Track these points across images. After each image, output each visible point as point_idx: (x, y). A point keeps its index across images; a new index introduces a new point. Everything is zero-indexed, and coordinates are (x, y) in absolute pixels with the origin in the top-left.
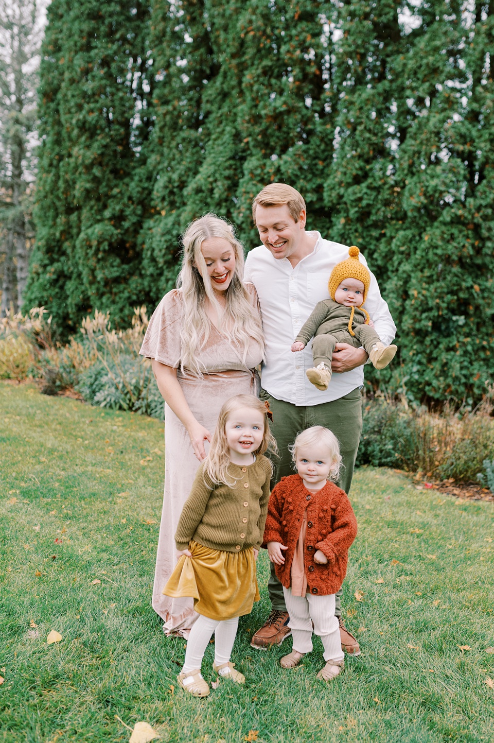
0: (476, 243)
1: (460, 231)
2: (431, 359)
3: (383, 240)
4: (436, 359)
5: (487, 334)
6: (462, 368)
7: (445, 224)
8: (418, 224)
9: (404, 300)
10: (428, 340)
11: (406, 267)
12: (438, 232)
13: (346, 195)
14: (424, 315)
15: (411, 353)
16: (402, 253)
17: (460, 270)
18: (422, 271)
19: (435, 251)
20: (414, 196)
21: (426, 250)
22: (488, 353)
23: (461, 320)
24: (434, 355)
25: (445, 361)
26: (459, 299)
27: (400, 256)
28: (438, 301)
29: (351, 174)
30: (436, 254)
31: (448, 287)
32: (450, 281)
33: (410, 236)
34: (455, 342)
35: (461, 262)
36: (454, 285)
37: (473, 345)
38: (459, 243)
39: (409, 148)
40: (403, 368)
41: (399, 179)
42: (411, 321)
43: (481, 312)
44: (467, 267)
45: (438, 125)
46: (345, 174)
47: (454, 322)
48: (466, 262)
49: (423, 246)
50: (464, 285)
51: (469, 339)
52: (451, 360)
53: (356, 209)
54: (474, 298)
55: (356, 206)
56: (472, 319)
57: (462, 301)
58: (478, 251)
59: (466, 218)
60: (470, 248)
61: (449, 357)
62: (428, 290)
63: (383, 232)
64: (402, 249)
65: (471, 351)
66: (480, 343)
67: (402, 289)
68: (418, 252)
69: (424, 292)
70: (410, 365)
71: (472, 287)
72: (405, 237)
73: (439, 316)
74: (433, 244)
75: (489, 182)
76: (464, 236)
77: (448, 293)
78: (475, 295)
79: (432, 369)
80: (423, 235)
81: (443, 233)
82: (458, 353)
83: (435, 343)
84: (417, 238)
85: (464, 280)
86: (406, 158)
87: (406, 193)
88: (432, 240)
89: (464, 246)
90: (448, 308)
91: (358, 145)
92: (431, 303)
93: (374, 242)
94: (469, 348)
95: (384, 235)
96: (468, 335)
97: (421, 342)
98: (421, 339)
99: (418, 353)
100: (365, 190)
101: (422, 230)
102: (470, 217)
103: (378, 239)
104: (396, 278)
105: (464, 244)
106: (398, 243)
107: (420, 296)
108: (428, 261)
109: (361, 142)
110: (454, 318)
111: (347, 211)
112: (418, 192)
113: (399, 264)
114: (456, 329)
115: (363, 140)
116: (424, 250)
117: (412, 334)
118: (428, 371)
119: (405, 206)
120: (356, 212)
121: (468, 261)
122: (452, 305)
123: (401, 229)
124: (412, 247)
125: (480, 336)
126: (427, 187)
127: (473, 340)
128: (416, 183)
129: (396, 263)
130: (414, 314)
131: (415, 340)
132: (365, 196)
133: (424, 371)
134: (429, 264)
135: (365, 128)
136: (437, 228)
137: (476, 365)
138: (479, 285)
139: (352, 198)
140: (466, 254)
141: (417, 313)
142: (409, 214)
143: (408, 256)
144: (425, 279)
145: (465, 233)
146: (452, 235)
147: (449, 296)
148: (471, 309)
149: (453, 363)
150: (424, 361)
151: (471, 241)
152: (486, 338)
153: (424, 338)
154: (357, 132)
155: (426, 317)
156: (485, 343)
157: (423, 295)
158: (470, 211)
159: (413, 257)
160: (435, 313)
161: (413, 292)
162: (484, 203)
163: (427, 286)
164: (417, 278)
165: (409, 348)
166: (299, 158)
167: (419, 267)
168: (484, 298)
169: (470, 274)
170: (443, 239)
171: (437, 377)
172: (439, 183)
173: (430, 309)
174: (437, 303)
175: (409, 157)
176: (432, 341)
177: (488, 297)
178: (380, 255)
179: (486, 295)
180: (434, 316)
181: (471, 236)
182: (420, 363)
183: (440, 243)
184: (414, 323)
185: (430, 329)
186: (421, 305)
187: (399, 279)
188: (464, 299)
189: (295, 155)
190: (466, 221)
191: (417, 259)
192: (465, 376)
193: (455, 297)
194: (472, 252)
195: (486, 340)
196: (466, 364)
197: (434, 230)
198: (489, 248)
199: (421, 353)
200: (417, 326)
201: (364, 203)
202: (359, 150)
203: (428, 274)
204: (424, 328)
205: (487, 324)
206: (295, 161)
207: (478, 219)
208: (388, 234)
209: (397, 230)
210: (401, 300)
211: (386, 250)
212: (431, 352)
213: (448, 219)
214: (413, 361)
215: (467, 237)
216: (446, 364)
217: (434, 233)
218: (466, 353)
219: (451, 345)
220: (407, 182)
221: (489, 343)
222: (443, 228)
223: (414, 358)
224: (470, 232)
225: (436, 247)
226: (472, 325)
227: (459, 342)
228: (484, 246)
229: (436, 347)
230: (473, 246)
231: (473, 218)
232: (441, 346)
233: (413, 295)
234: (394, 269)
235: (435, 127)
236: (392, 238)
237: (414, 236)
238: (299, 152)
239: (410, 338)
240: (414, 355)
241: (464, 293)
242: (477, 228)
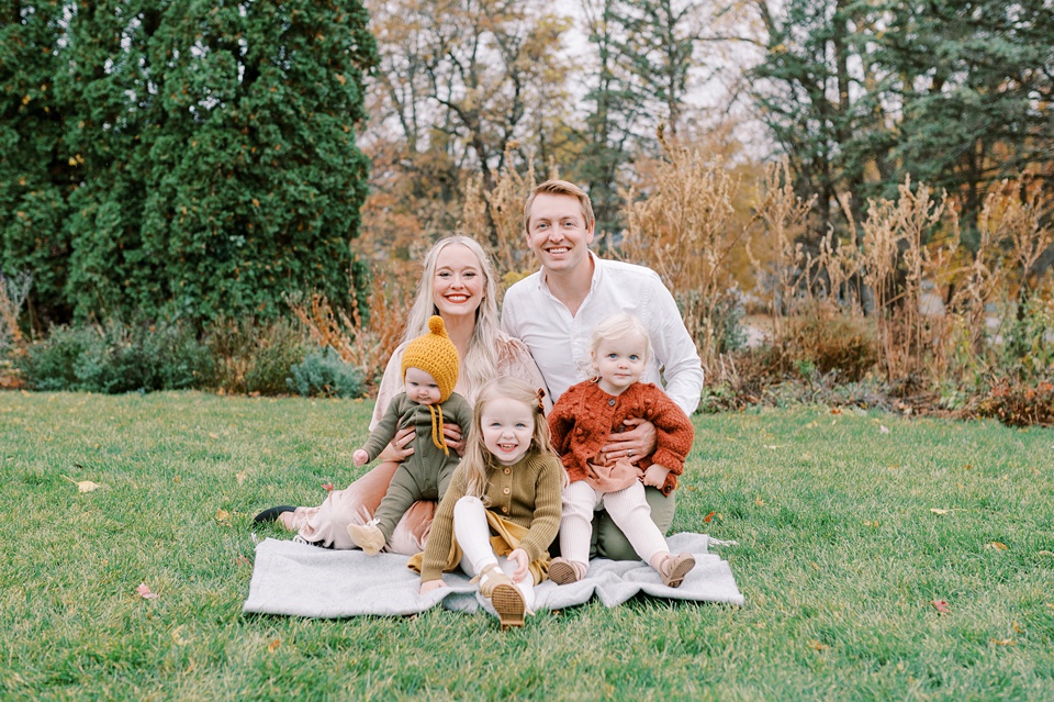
0: (254, 150)
1: (235, 136)
2: (207, 289)
3: (137, 148)
4: (212, 289)
5: (270, 257)
6: (244, 297)
7: (215, 126)
8: (181, 127)
9: (169, 221)
10: (201, 267)
11: (169, 179)
12: (208, 137)
13: (85, 91)
14: (196, 236)
15: (182, 284)
16: (164, 163)
17: (236, 181)
18: (190, 183)
19: (205, 159)
20: (177, 93)
21: (195, 158)
22: (273, 279)
23: (240, 241)
24: (211, 283)
25: (223, 289)
26: (236, 215)
27: (161, 167)
28: (211, 218)
29: (92, 65)
30: (207, 163)
31: (223, 202)
32: (225, 195)
33: (173, 143)
34: (235, 267)
35: (237, 172)
36: (230, 199)
37: (254, 270)
38: (234, 150)
39: (166, 35)
40: (173, 302)
41: (155, 72)
42: (181, 244)
43: (262, 232)
44: (244, 178)
45: (201, 9)
46: (83, 65)
47: (232, 243)
48: (243, 173)
49: (190, 153)
50: (241, 199)
51: (250, 263)
52: (231, 288)
53: (101, 109)
54: (253, 214)
55: (99, 106)
56: (252, 240)
57: (239, 219)
58: (256, 159)
59: (240, 120)
60: (247, 155)
61: (229, 284)
62: (199, 205)
63: (137, 137)
64: (163, 158)
65: (253, 277)
66: (263, 267)
67: (166, 206)
68: (184, 161)
69: (195, 208)
70: (181, 298)
71: (251, 202)
72: (166, 144)
73: (214, 237)
74: (202, 150)
75: (265, 79)
76: (239, 141)
77: (223, 209)
78: (255, 210)
79: (209, 301)
80: (189, 141)
81: (214, 137)
82: (239, 280)
83: (210, 269)
84: (182, 145)
85: (242, 194)
86: (163, 48)
87: (167, 90)
88: (201, 146)
89: (239, 153)
90: (223, 227)
91: (98, 30)
92: (204, 221)
93: (125, 151)
94: (251, 273)
95: (139, 142)
96: (248, 258)
97: (194, 270)
98: (193, 266)
99: (190, 283)
100: (111, 86)
101: (187, 135)
102: (245, 119)
103: (130, 147)
104: (157, 194)
105: (241, 151)
106: (158, 151)
107: (190, 212)
108: (197, 171)
109: (103, 26)
110: (232, 238)
111: (88, 112)
112: (181, 89)
113: (161, 176)
114: (234, 252)
115: (106, 23)
116: (191, 159)
117: (182, 260)
118: (204, 303)
119: (165, 105)
120: (101, 113)
121: (245, 170)
122: (229, 224)
123: (160, 134)
124: (176, 155)
125: (262, 259)
126: (192, 83)
127: (255, 264)
128: (177, 79)
129: (155, 177)
130: (183, 235)
131: (186, 267)
132: (112, 93)
133: (199, 303)
134: (198, 175)
135: (107, 8)
136: (207, 131)
137: (260, 293)
138: (259, 199)
139: (95, 95)
140: (242, 162)
141: (188, 235)
142: (172, 115)
143: (171, 166)
144: (195, 193)
145: (240, 138)
146: (225, 140)
147: (224, 213)
148: (251, 227)
149: (233, 291)
150: (199, 291)
151: (248, 147)
152: (269, 261)
153: (197, 264)
154: (97, 13)
155: (199, 238)
156: (268, 267)
157: (194, 212)
158: (245, 111)
159: (177, 167)
160: (208, 233)
161: (180, 209)
162: (261, 103)
163: (198, 201)
164: (185, 192)
165: (178, 278)
166: (16, 42)
167: (186, 180)
168: (265, 214)
169: (248, 186)
170: (214, 144)
171: (215, 309)
172: (208, 78)
173: (203, 229)
174: (211, 221)
175: (167, 46)
176: (206, 267)
177: (270, 213)
178: (134, 166)
179: (267, 210)
180: (208, 237)
181: (247, 141)
182: (193, 294)
183: (211, 149)
184: (185, 246)
185: (204, 252)
186: (191, 225)
187: (162, 195)
188: (242, 216)
189: (10, 37)
190: (241, 124)
191: (183, 169)
192: (249, 306)
193: (232, 214)
194: (249, 161)
195: (270, 264)
196: (248, 292)
197: (203, 134)
198: (268, 155)
199: (194, 282)
200: (188, 249)
201: (111, 101)
202: (100, 36)
203: (199, 187)
204: (196, 252)
205: (269, 245)
206: (10, 45)
207: (254, 122)
208: (144, 141)
209: (155, 136)
210: (164, 220)
211: (142, 160)
212: (206, 281)
213: (220, 121)
214: (185, 293)
215: (243, 143)
216: (226, 292)
217: (203, 138)
218: (247, 279)
219: (230, 271)
220: (165, 77)
221: (272, 268)
222: (215, 132)
223: (186, 289)
224: (246, 137)
225: (207, 155)
226: (252, 247)
227: (238, 266)
228: (262, 153)
229: (212, 274)
230: (250, 152)
231: (249, 120)
232: (218, 272)
233: (181, 213)
234: (153, 183)
235: (199, 13)
236: (149, 145)
237: (177, 143)
238: (16, 35)
239: (179, 265)
240: (185, 285)
241: (242, 209)
242: (253, 132)
